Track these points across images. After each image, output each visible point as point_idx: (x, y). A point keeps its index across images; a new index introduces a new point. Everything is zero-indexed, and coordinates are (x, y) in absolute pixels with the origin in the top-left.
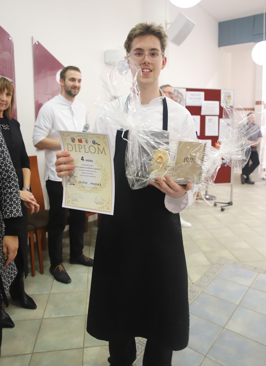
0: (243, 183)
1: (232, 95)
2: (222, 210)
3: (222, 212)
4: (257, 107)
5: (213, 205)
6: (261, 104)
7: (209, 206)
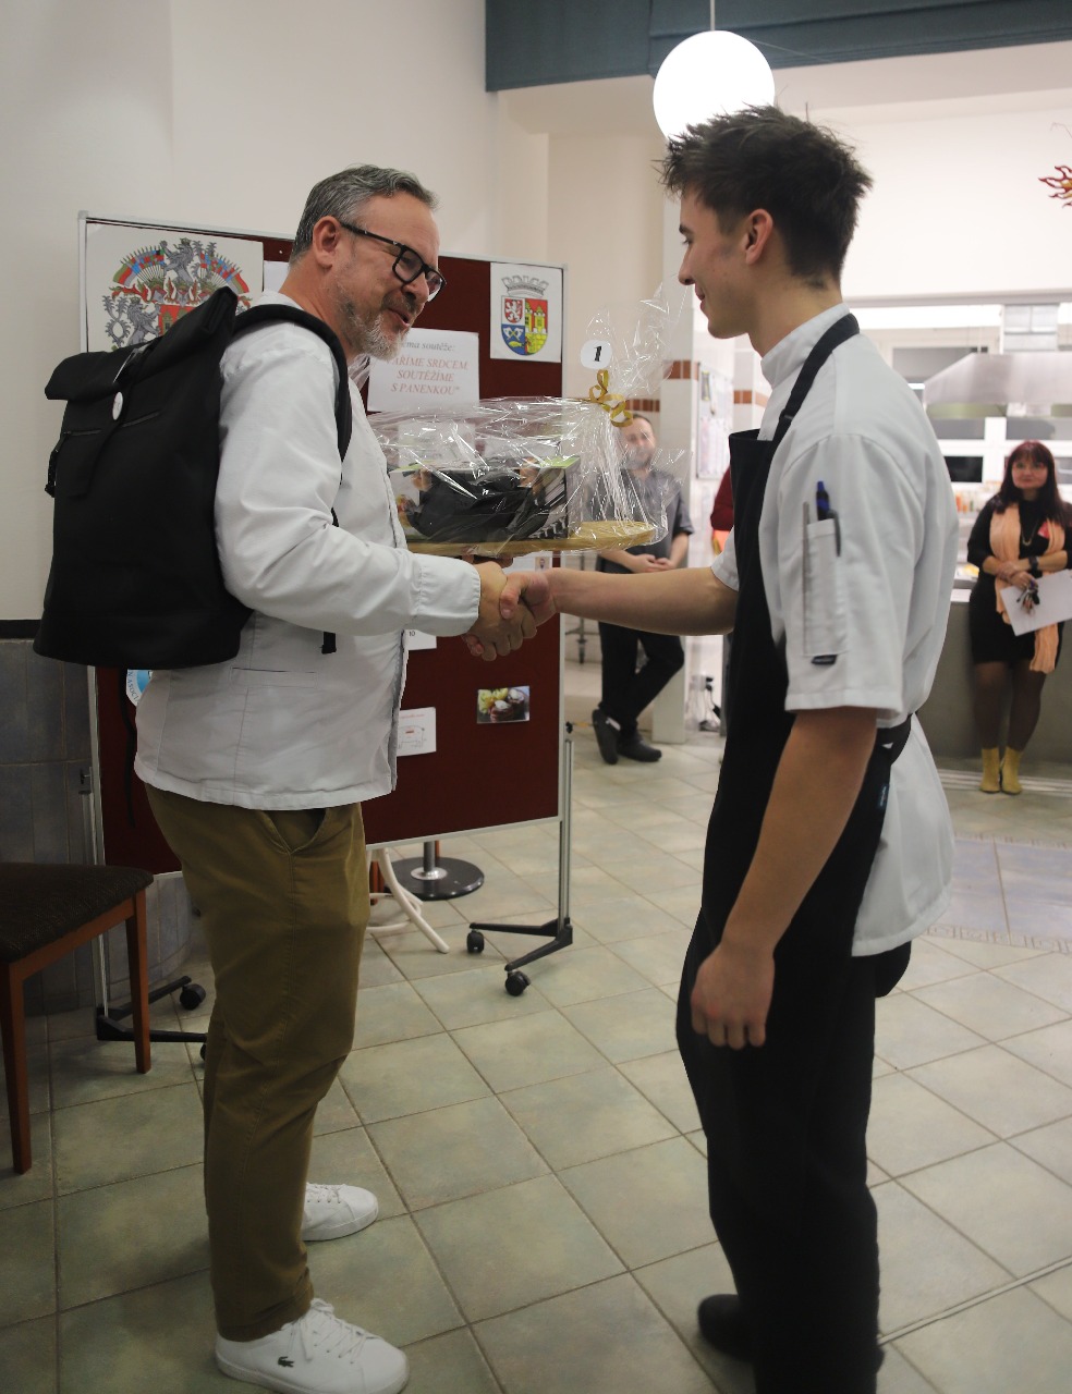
0: (610, 759)
1: (552, 296)
2: (516, 986)
3: (517, 1004)
4: (668, 391)
5: (463, 944)
6: (687, 375)
7: (439, 951)
